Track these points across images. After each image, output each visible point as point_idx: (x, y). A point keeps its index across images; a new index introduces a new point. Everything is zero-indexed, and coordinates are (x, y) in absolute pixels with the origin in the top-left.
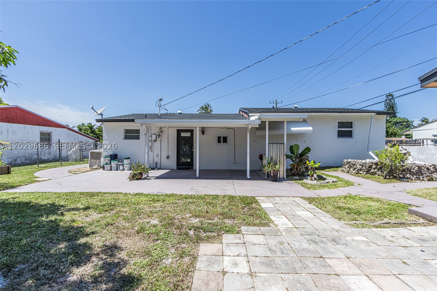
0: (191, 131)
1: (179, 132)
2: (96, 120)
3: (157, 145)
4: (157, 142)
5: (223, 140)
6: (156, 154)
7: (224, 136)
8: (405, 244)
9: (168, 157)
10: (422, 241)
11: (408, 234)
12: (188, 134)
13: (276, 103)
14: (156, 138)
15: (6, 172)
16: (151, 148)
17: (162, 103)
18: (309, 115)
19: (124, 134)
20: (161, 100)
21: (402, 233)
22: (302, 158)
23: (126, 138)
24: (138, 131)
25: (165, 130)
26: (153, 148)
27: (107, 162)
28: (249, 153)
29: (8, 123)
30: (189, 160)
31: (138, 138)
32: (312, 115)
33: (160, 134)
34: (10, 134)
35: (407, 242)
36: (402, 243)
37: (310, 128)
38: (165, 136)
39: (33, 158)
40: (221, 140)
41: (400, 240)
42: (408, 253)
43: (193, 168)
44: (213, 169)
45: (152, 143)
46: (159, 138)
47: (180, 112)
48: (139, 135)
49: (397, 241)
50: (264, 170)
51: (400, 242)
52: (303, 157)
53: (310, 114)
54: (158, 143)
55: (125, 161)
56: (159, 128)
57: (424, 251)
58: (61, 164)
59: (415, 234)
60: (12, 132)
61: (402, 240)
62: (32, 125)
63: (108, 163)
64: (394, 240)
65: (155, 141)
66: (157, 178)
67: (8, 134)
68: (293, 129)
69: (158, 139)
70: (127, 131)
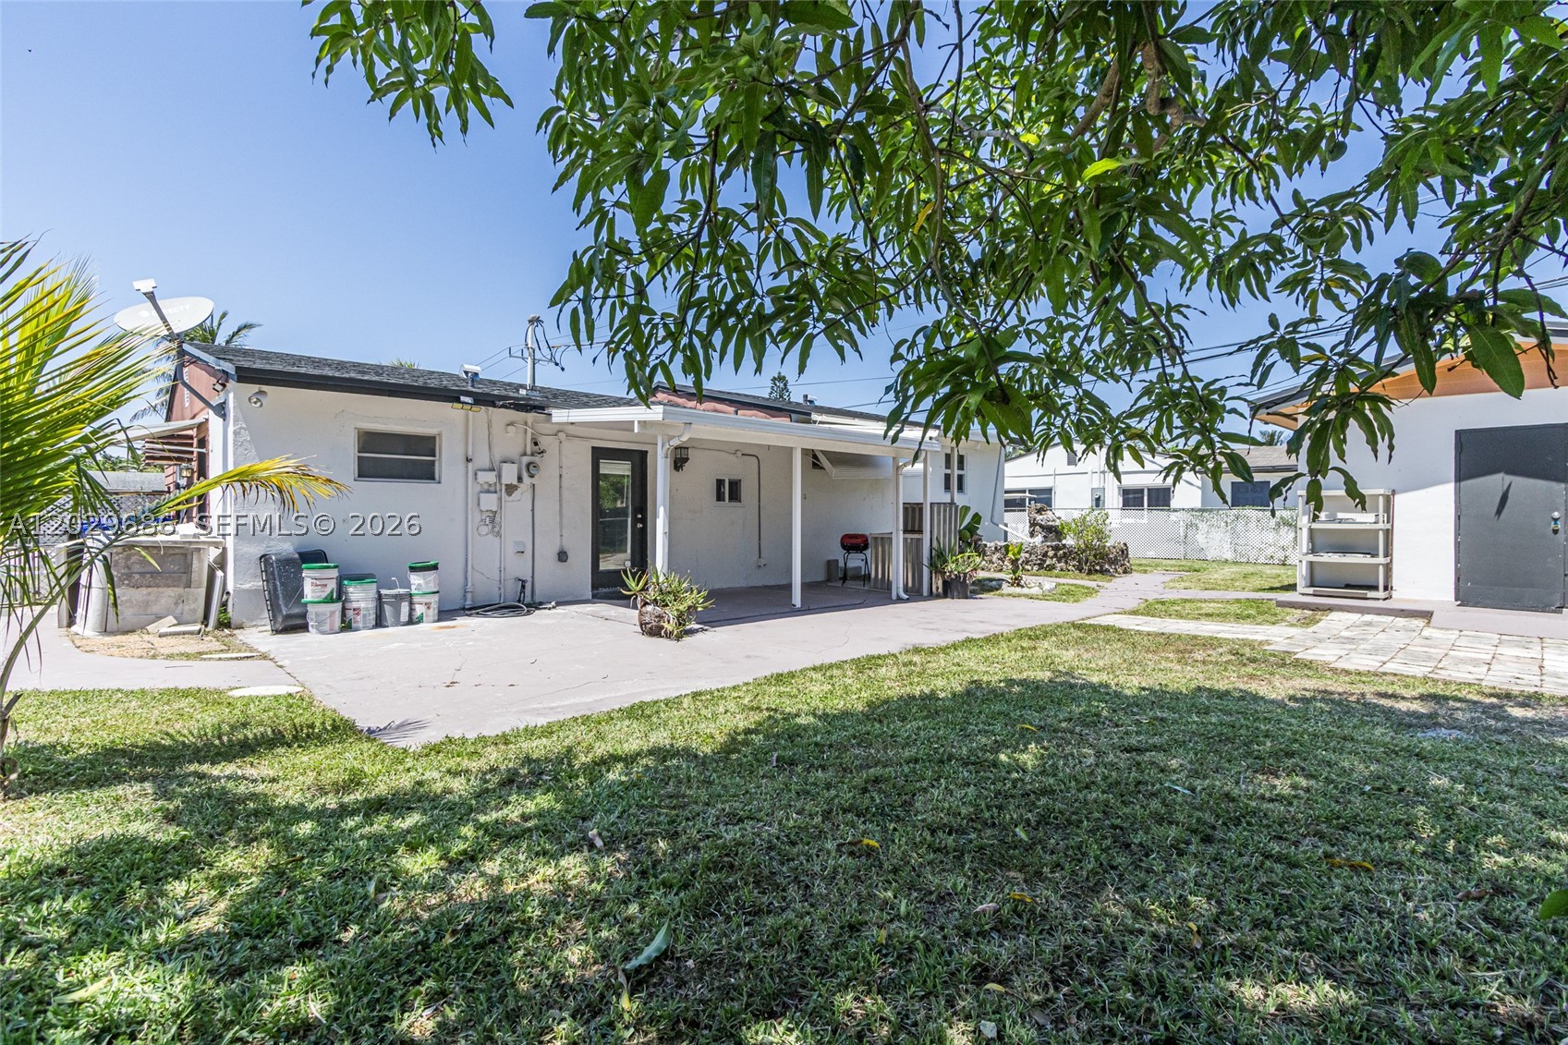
0: (639, 458)
1: (595, 456)
3: (518, 505)
4: (516, 494)
5: (729, 491)
6: (517, 543)
7: (732, 477)
9: (562, 556)
14: (521, 479)
16: (493, 520)
19: (357, 454)
23: (367, 471)
24: (426, 445)
26: (501, 519)
31: (426, 473)
38: (548, 471)
40: (724, 493)
45: (499, 498)
48: (433, 463)
55: (416, 579)
56: (528, 436)
65: (511, 489)
70: (370, 441)
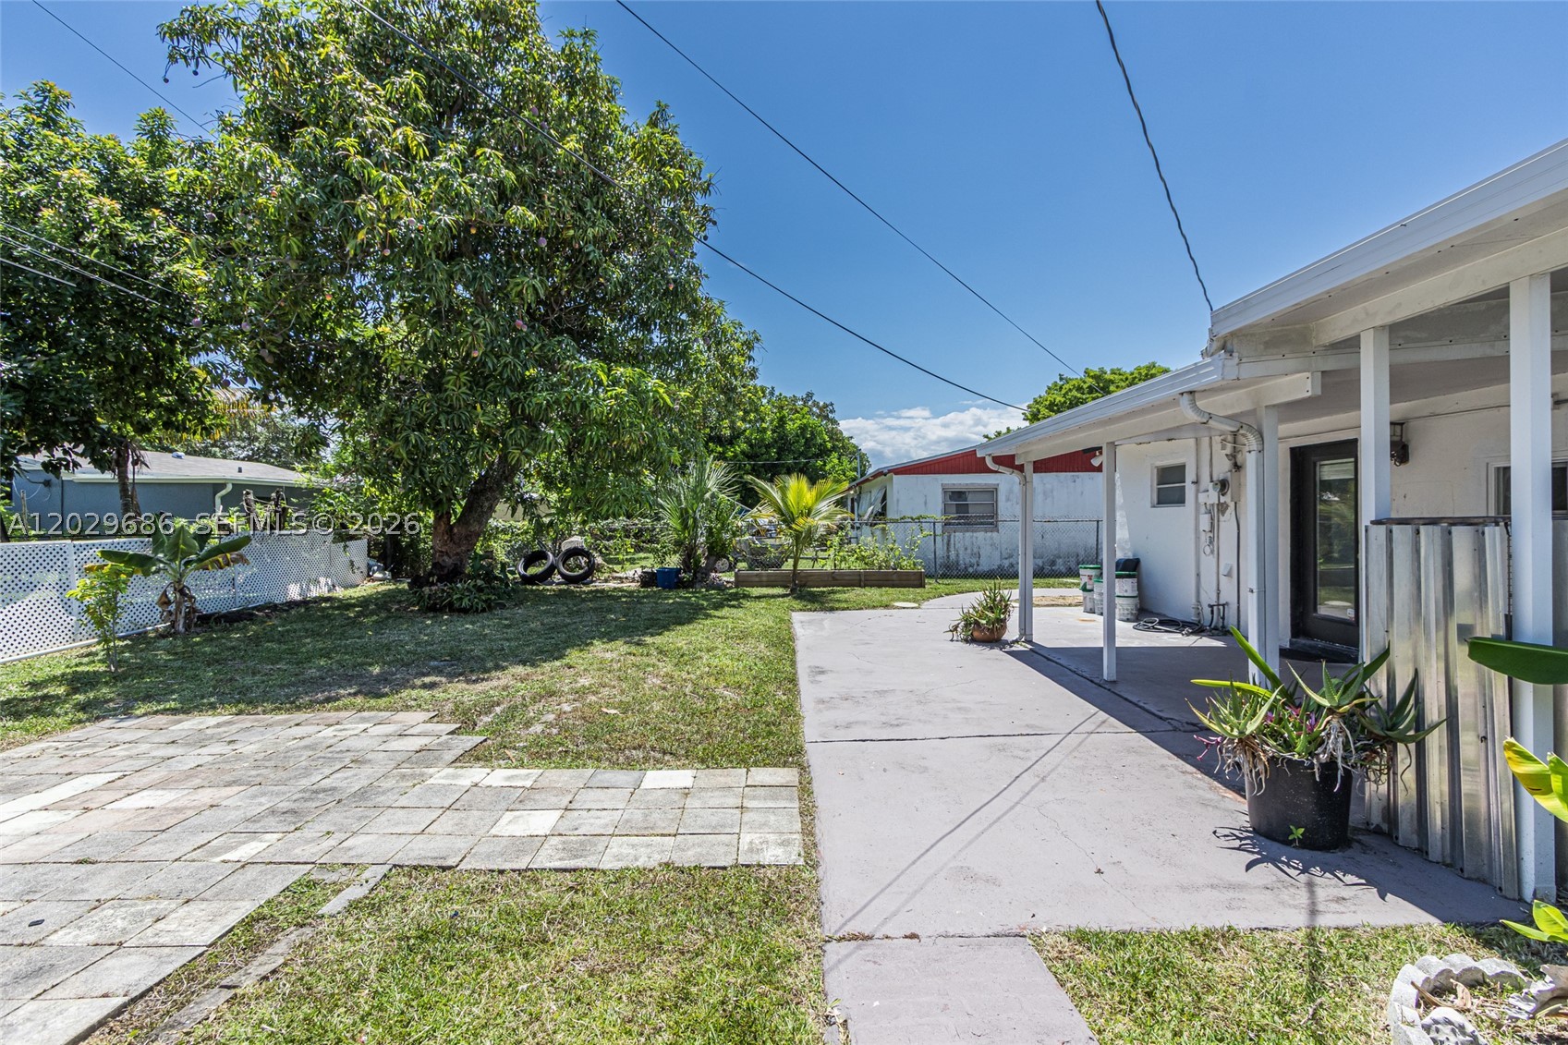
1: (1308, 459)
3: (1228, 523)
6: (1226, 565)
8: (101, 915)
10: (39, 964)
11: (107, 969)
16: (1211, 541)
19: (1155, 486)
21: (134, 959)
26: (1216, 540)
30: (1351, 613)
35: (97, 928)
36: (112, 911)
41: (124, 919)
42: (83, 891)
45: (1212, 518)
49: (133, 910)
51: (123, 909)
54: (1230, 515)
57: (31, 925)
59: (76, 985)
61: (120, 924)
64: (148, 907)
65: (1222, 507)
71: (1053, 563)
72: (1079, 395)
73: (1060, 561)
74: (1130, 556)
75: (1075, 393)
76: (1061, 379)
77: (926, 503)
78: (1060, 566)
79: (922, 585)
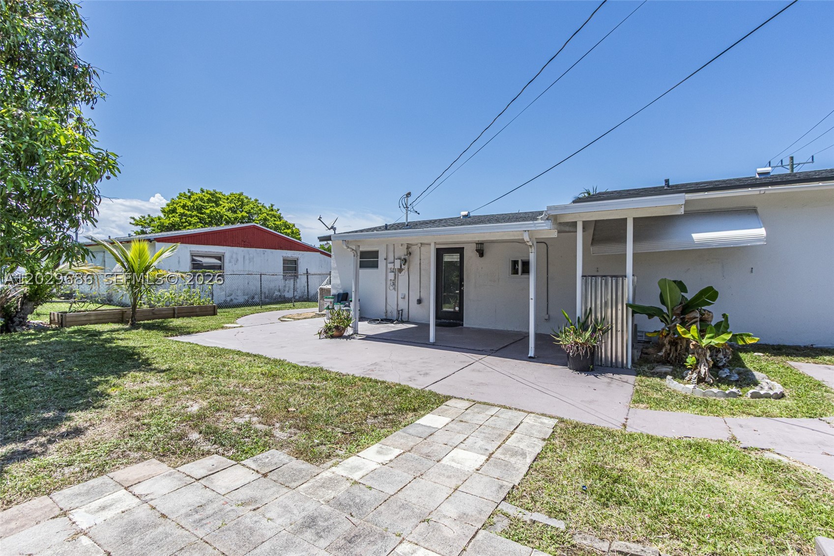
0: (460, 251)
1: (440, 253)
2: (319, 238)
3: (403, 277)
4: (402, 272)
5: (521, 267)
6: (402, 294)
7: (523, 259)
9: (419, 301)
12: (455, 258)
13: (792, 165)
14: (401, 266)
15: (212, 312)
16: (394, 284)
17: (410, 200)
18: (758, 193)
20: (409, 195)
22: (687, 316)
24: (376, 254)
25: (415, 249)
26: (396, 284)
27: (328, 306)
28: (533, 298)
29: (244, 247)
30: (457, 309)
31: (376, 265)
32: (767, 192)
33: (407, 259)
34: (247, 262)
37: (762, 232)
38: (415, 261)
39: (274, 295)
40: (518, 269)
43: (462, 325)
44: (502, 329)
45: (395, 275)
46: (404, 265)
47: (466, 213)
48: (378, 261)
50: (559, 341)
52: (690, 314)
53: (760, 191)
54: (404, 274)
56: (406, 247)
58: (294, 306)
60: (249, 259)
62: (273, 249)
63: (330, 307)
65: (400, 270)
66: (368, 338)
67: (244, 263)
68: (697, 236)
69: (403, 267)
70: (363, 255)
71: (253, 298)
72: (202, 204)
73: (256, 297)
74: (341, 291)
75: (199, 202)
76: (189, 192)
77: (179, 262)
78: (257, 299)
79: (215, 314)
